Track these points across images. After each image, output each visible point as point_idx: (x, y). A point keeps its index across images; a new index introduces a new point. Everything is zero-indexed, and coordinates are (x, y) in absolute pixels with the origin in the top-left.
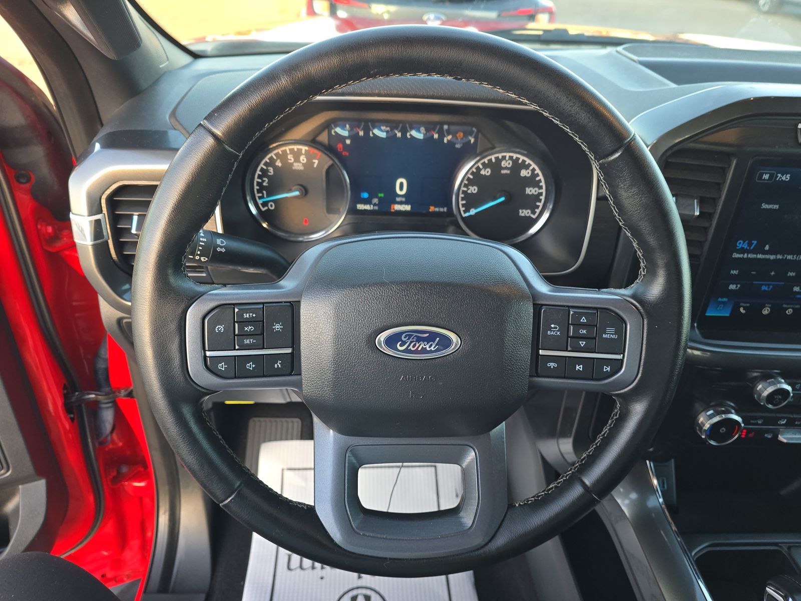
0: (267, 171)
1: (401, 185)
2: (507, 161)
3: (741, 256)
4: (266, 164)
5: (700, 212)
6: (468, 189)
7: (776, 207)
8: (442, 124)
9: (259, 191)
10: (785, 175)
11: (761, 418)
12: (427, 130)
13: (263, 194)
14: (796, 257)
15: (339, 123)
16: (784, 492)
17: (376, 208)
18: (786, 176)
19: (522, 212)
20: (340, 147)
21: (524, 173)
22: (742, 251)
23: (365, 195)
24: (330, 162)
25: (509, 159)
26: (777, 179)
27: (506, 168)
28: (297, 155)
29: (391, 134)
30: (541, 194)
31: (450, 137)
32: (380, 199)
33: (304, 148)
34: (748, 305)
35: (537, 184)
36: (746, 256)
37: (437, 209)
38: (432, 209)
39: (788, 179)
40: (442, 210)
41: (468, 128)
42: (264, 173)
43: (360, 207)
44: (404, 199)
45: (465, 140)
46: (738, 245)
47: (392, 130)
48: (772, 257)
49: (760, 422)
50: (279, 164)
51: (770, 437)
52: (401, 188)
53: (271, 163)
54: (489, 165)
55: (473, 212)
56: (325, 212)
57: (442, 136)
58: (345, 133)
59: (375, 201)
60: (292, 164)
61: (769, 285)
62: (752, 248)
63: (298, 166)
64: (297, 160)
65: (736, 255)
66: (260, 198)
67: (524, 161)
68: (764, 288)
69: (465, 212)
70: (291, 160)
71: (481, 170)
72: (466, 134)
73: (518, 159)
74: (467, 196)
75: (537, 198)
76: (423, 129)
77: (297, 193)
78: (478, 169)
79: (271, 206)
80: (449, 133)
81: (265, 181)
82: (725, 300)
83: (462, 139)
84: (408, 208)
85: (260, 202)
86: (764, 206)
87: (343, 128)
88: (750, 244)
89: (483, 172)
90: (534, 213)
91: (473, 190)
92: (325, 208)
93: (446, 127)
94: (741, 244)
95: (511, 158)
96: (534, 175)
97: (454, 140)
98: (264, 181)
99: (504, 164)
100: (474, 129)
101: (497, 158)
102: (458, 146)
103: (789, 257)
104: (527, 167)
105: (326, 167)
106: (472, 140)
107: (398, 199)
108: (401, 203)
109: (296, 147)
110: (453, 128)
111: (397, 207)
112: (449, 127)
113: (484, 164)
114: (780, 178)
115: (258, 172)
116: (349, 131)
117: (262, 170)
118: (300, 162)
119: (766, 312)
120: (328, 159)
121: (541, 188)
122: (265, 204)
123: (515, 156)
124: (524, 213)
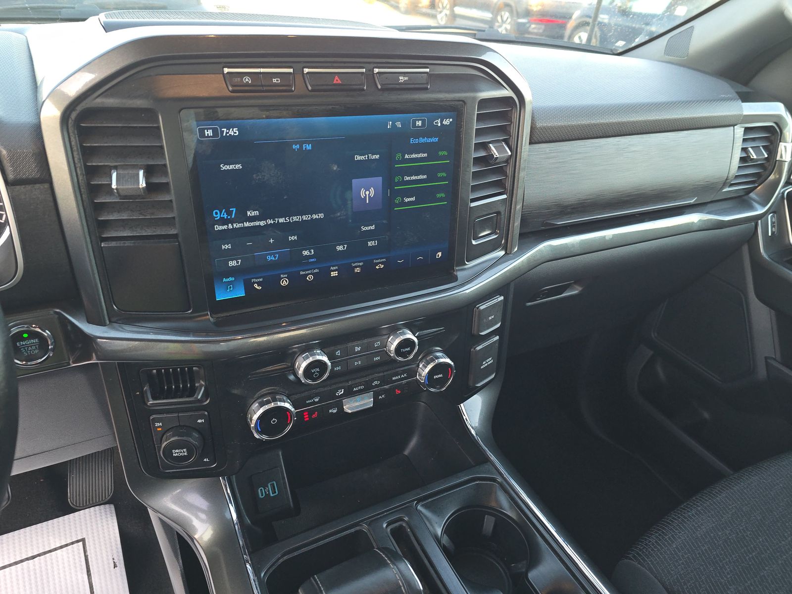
3: (225, 227)
5: (146, 184)
7: (239, 166)
10: (231, 129)
11: (316, 395)
14: (289, 219)
16: (406, 453)
18: (233, 130)
22: (223, 222)
26: (224, 135)
34: (261, 280)
36: (230, 226)
39: (237, 134)
46: (215, 215)
48: (262, 223)
49: (317, 400)
51: (335, 411)
61: (274, 254)
62: (233, 217)
65: (218, 228)
68: (269, 258)
82: (231, 279)
86: (224, 167)
88: (229, 213)
94: (217, 215)
103: (281, 220)
114: (227, 133)
119: (284, 283)
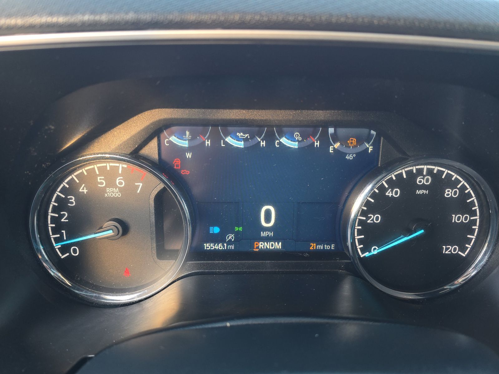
0: (67, 201)
1: (268, 213)
2: (424, 176)
4: (63, 191)
6: (368, 218)
8: (325, 125)
9: (55, 231)
12: (304, 136)
13: (62, 235)
15: (174, 128)
17: (232, 247)
19: (447, 249)
20: (176, 163)
21: (449, 193)
23: (216, 230)
24: (162, 186)
25: (427, 175)
27: (423, 187)
28: (111, 176)
29: (251, 143)
30: (474, 222)
31: (337, 145)
32: (237, 234)
33: (122, 166)
35: (467, 209)
37: (320, 247)
38: (313, 246)
40: (327, 247)
41: (364, 131)
42: (62, 204)
43: (208, 246)
44: (271, 234)
45: (360, 149)
47: (252, 137)
50: (83, 190)
52: (268, 219)
53: (71, 190)
54: (398, 182)
55: (375, 251)
56: (155, 257)
57: (325, 143)
58: (185, 144)
59: (231, 237)
60: (104, 190)
63: (113, 193)
64: (111, 183)
66: (57, 240)
67: (449, 176)
69: (363, 251)
70: (102, 183)
71: (386, 190)
72: (360, 141)
73: (440, 173)
74: (366, 228)
75: (468, 228)
76: (297, 135)
77: (110, 233)
78: (382, 189)
79: (75, 251)
80: (336, 138)
81: (64, 215)
83: (355, 147)
84: (278, 246)
85: (57, 246)
87: (181, 136)
89: (389, 194)
90: (463, 249)
91: (375, 219)
92: (155, 252)
93: (331, 130)
95: (430, 172)
96: (464, 196)
97: (344, 149)
98: (62, 216)
99: (420, 180)
100: (373, 132)
101: (409, 173)
102: (349, 157)
104: (453, 184)
105: (155, 192)
106: (370, 149)
107: (264, 234)
108: (267, 239)
109: (108, 165)
110: (342, 131)
111: (262, 245)
112: (335, 130)
113: (390, 182)
115: (53, 203)
116: (189, 140)
117: (58, 199)
118: (116, 187)
120: (158, 181)
121: (474, 213)
122: (65, 249)
123: (436, 169)
124: (450, 250)
